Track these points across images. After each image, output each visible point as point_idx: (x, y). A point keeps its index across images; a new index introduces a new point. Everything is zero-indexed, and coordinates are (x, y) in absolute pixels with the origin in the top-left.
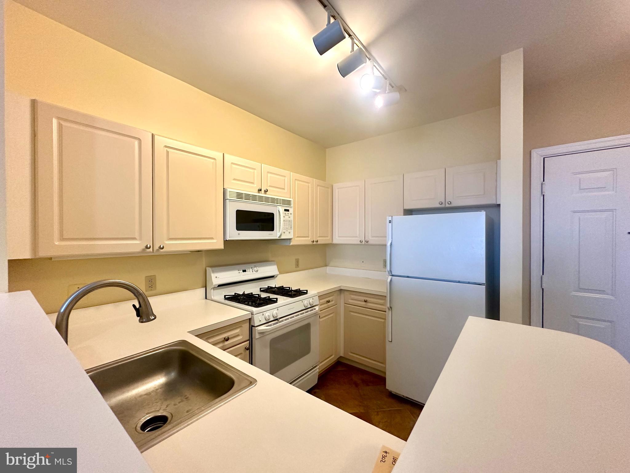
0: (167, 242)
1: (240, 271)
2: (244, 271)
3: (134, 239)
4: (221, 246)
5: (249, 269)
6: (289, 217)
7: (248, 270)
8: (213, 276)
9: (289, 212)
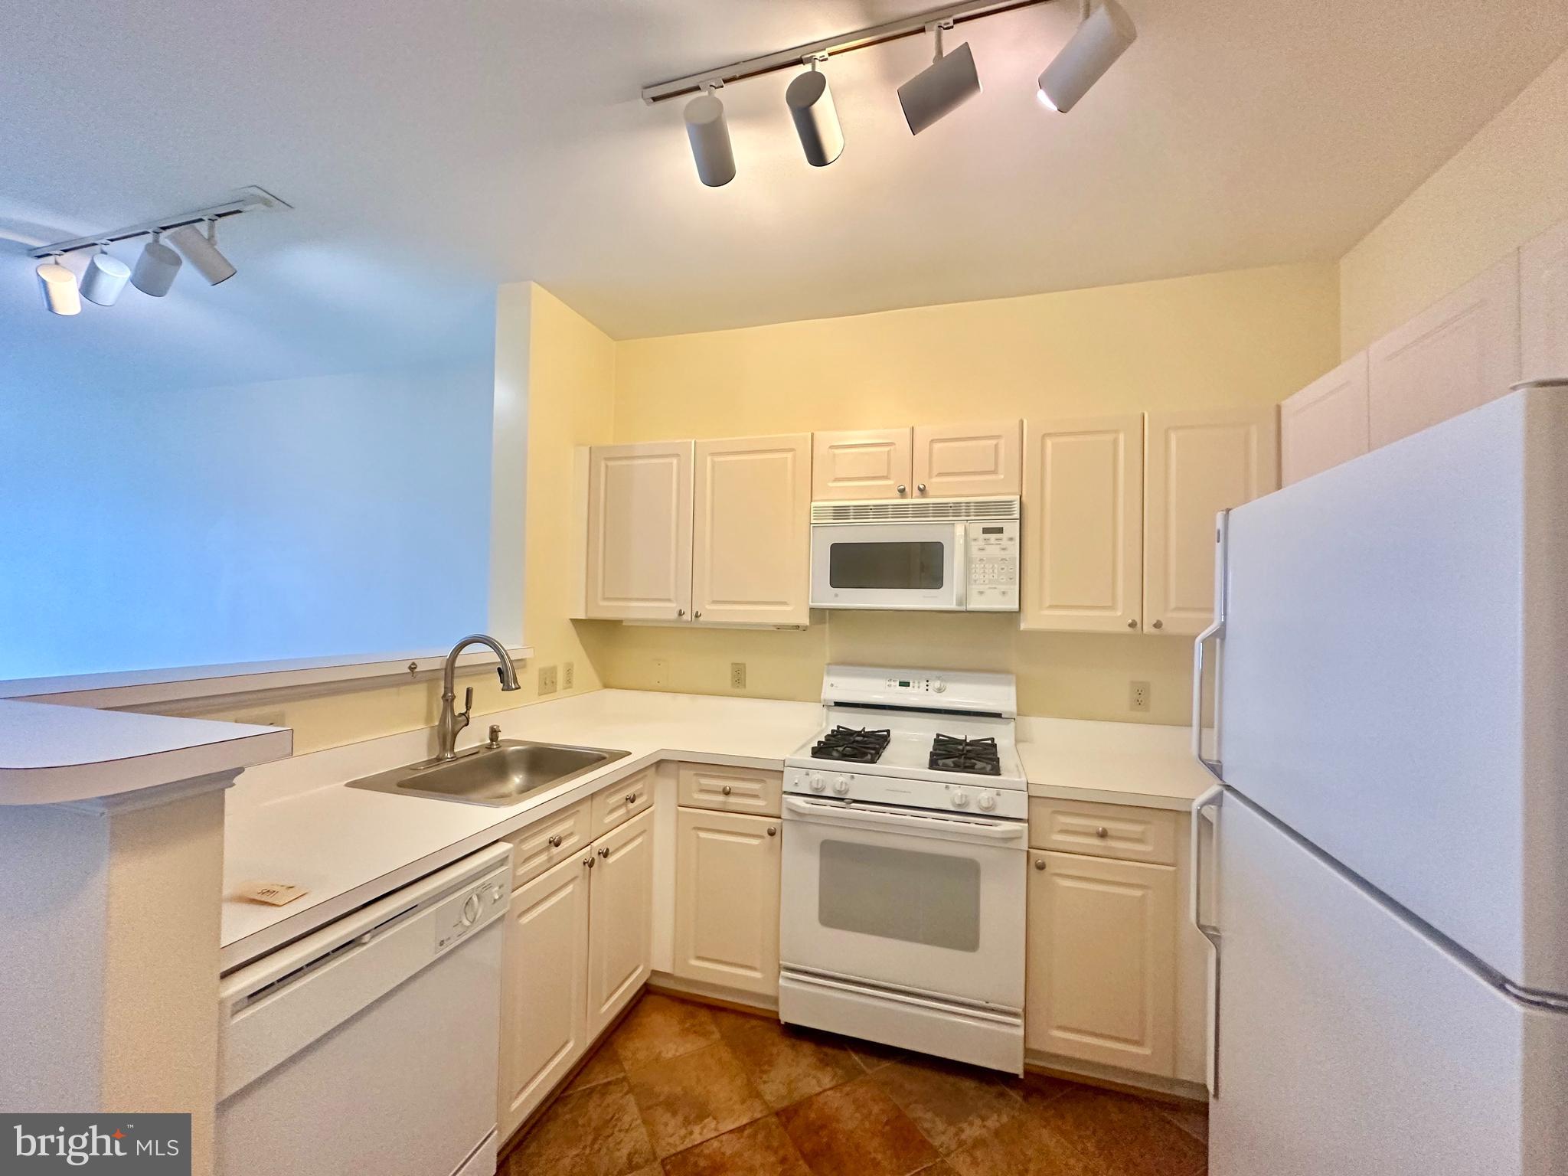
0: (708, 607)
1: (892, 683)
2: (902, 684)
3: (669, 600)
4: (805, 620)
5: (919, 683)
6: (1004, 549)
7: (916, 685)
8: (827, 680)
9: (1005, 536)
